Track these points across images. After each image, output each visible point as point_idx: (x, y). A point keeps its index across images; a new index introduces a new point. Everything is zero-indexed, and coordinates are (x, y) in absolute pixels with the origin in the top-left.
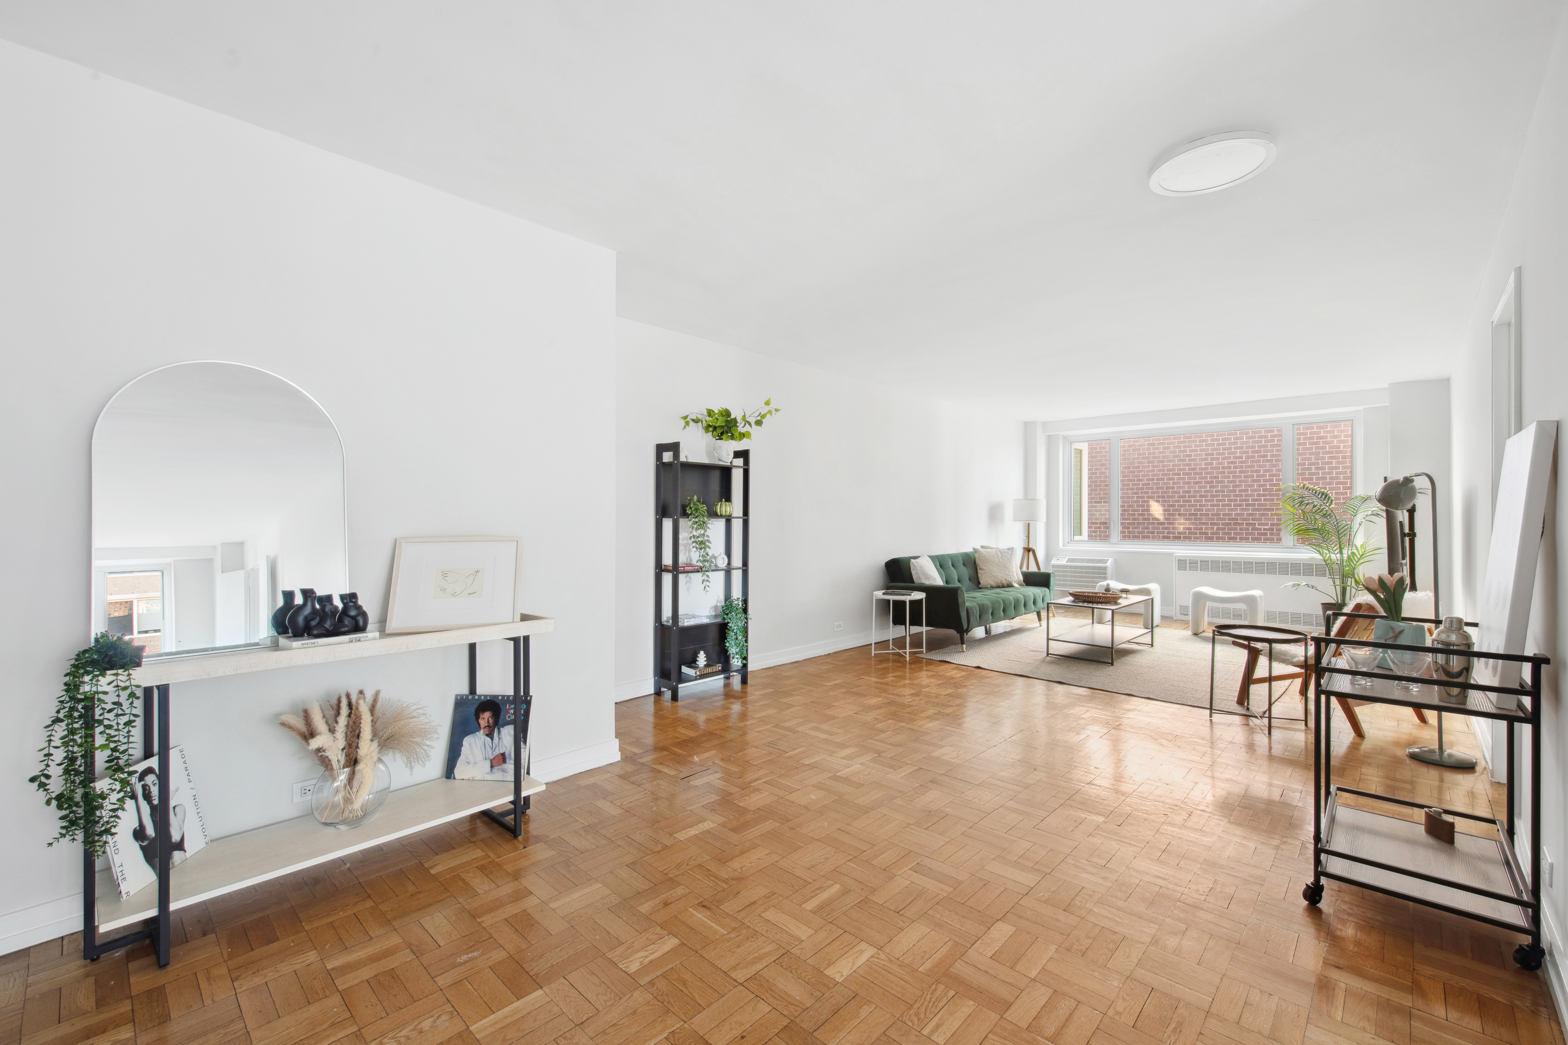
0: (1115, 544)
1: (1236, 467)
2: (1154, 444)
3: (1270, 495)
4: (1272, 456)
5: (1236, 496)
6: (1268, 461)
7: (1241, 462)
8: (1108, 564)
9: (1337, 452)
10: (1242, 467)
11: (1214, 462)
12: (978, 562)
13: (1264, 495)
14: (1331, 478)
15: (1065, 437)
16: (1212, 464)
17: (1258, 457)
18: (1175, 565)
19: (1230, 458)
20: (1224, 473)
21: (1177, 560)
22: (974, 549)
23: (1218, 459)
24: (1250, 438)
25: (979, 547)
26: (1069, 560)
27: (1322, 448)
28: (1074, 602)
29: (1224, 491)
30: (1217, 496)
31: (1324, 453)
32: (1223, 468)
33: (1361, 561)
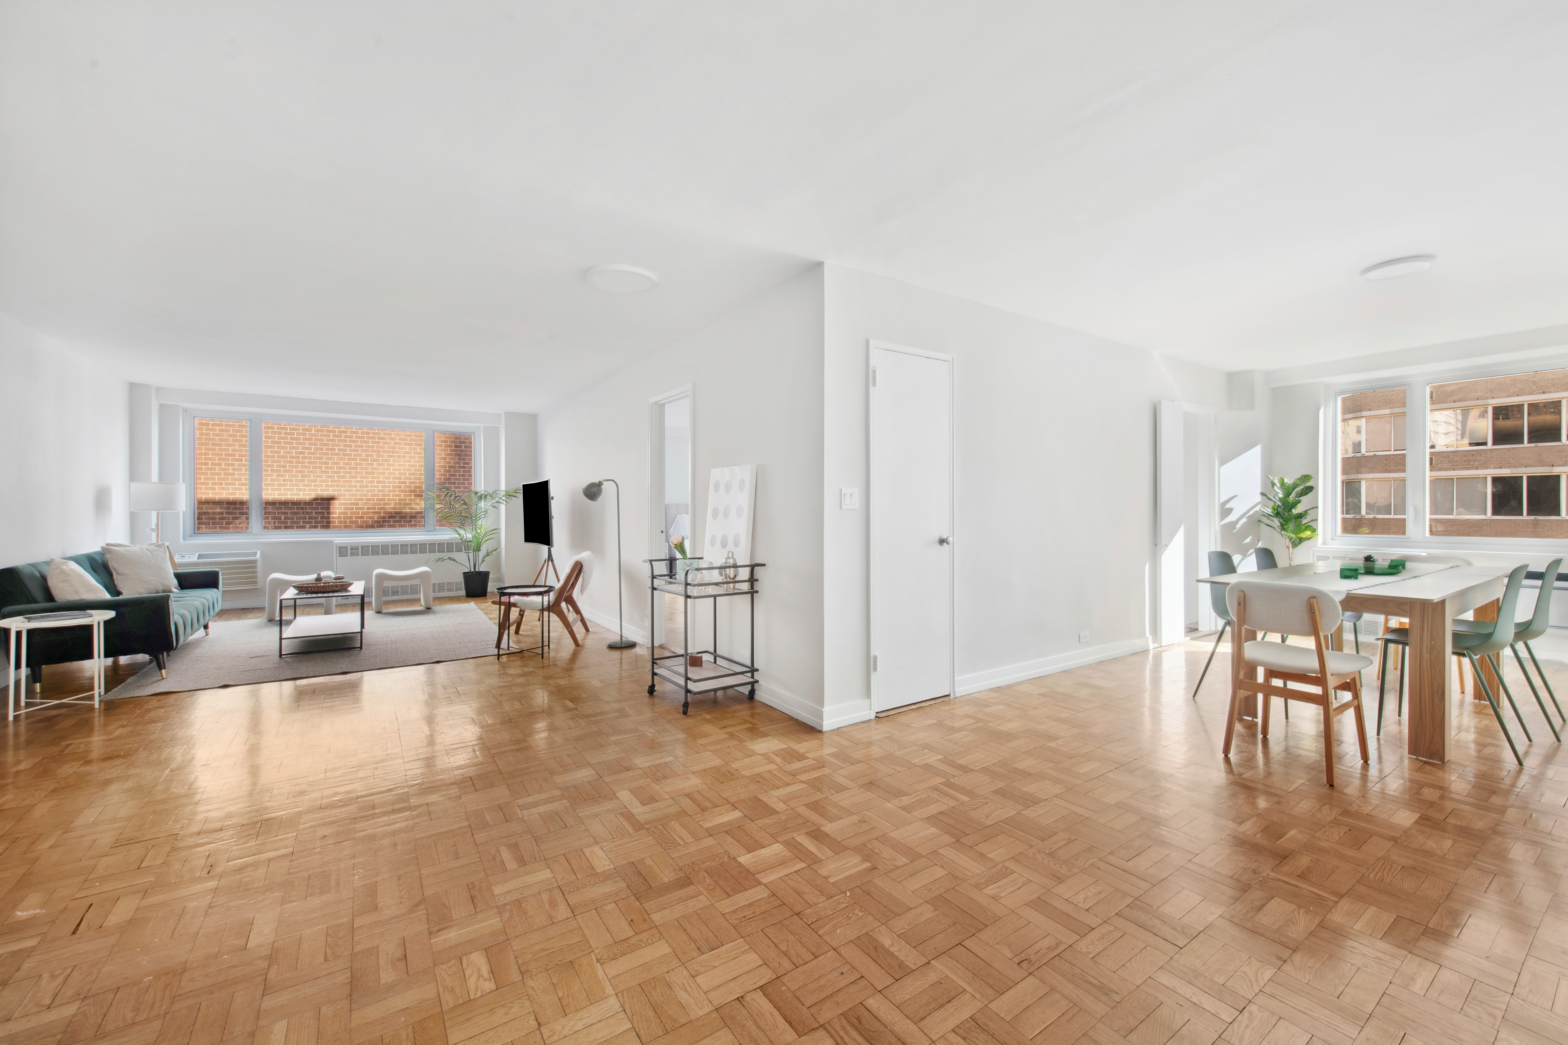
0: (258, 535)
1: (305, 458)
2: (208, 425)
3: (338, 486)
4: (339, 450)
5: (305, 486)
6: (336, 454)
7: (310, 453)
8: (258, 556)
9: (393, 452)
10: (311, 458)
11: (282, 450)
12: (112, 565)
13: (332, 486)
14: (389, 473)
15: (185, 410)
16: (280, 452)
17: (327, 449)
18: (335, 553)
19: (298, 448)
20: (292, 462)
21: (338, 547)
22: (102, 547)
23: (286, 448)
24: (319, 431)
25: (105, 545)
26: (200, 557)
27: (382, 447)
28: (298, 594)
29: (292, 481)
30: (284, 485)
31: (384, 452)
32: (291, 457)
33: (484, 540)
